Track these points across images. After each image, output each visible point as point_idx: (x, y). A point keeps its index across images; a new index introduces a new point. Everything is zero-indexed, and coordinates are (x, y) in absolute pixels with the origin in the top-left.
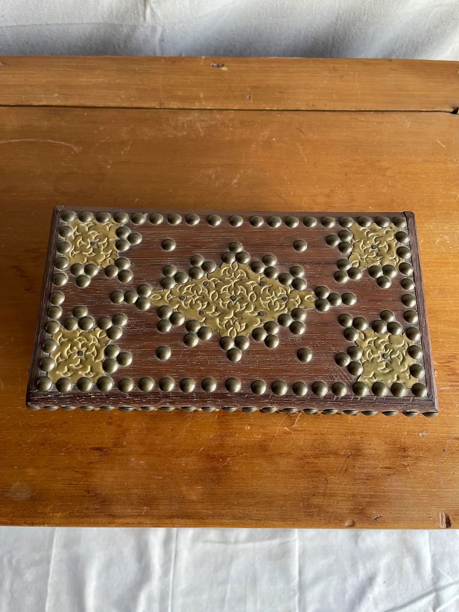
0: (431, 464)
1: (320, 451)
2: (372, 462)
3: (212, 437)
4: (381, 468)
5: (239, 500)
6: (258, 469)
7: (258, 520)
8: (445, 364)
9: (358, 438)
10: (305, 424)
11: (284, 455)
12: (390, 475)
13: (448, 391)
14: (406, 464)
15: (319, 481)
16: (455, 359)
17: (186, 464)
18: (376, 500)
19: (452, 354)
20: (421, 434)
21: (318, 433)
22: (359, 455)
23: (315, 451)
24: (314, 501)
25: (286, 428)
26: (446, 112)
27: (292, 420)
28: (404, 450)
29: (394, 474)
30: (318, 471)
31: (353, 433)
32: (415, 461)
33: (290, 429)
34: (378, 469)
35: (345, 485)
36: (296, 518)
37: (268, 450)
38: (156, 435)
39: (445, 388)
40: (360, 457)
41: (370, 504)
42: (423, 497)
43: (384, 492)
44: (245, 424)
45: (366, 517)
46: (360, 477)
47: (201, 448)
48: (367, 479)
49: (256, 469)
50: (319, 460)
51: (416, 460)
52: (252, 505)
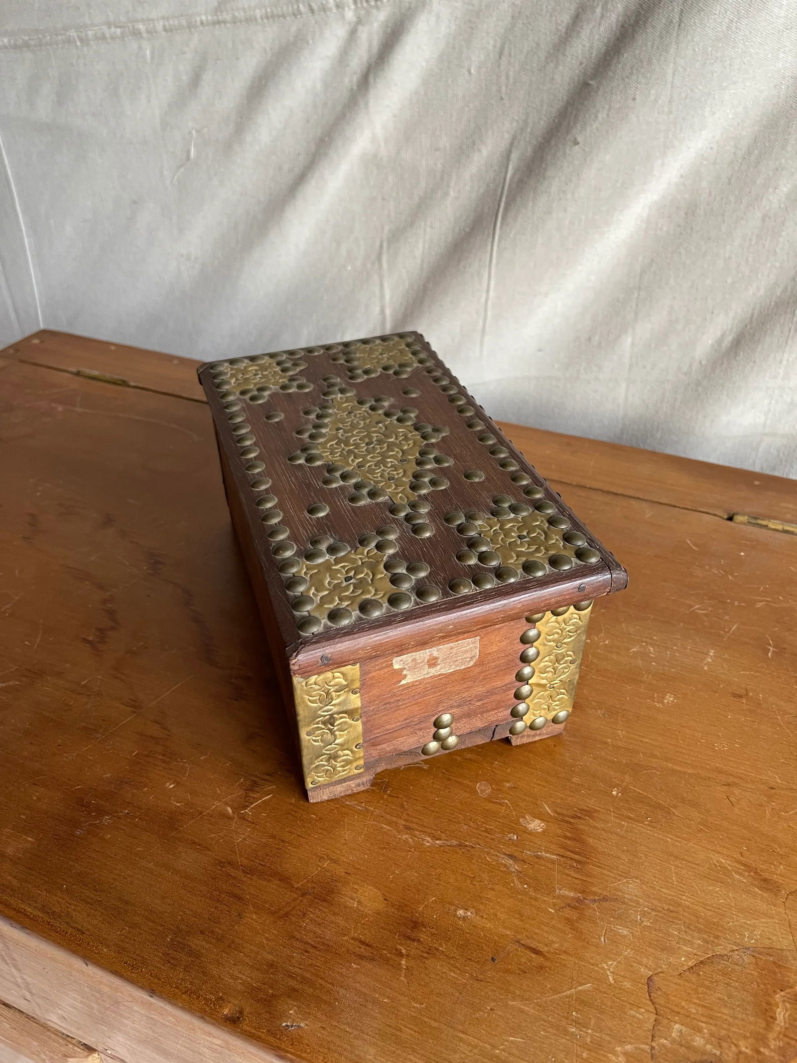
0: (454, 973)
1: (261, 864)
2: (340, 921)
3: (107, 778)
4: (353, 939)
5: (74, 884)
6: (139, 851)
7: (78, 930)
8: (567, 819)
9: (340, 871)
10: (265, 815)
11: (199, 847)
12: (361, 957)
13: (553, 862)
14: (404, 951)
15: (227, 912)
16: (589, 817)
17: (39, 799)
18: (310, 991)
19: (587, 807)
20: (461, 912)
21: (277, 837)
22: (324, 900)
23: (254, 861)
24: (196, 941)
25: (229, 809)
26: (715, 515)
27: (246, 802)
28: (416, 925)
29: (372, 959)
30: (234, 895)
31: (335, 862)
32: (425, 955)
33: (233, 812)
34: (346, 938)
35: (267, 939)
36: (143, 957)
37: (176, 829)
38: (31, 743)
39: (548, 855)
40: (325, 904)
41: (292, 993)
42: (405, 1027)
43: (333, 985)
44: (170, 779)
45: (270, 1013)
46: (305, 937)
47: (78, 785)
48: (314, 947)
49: (138, 849)
50: (250, 878)
51: (427, 953)
52: (88, 903)
